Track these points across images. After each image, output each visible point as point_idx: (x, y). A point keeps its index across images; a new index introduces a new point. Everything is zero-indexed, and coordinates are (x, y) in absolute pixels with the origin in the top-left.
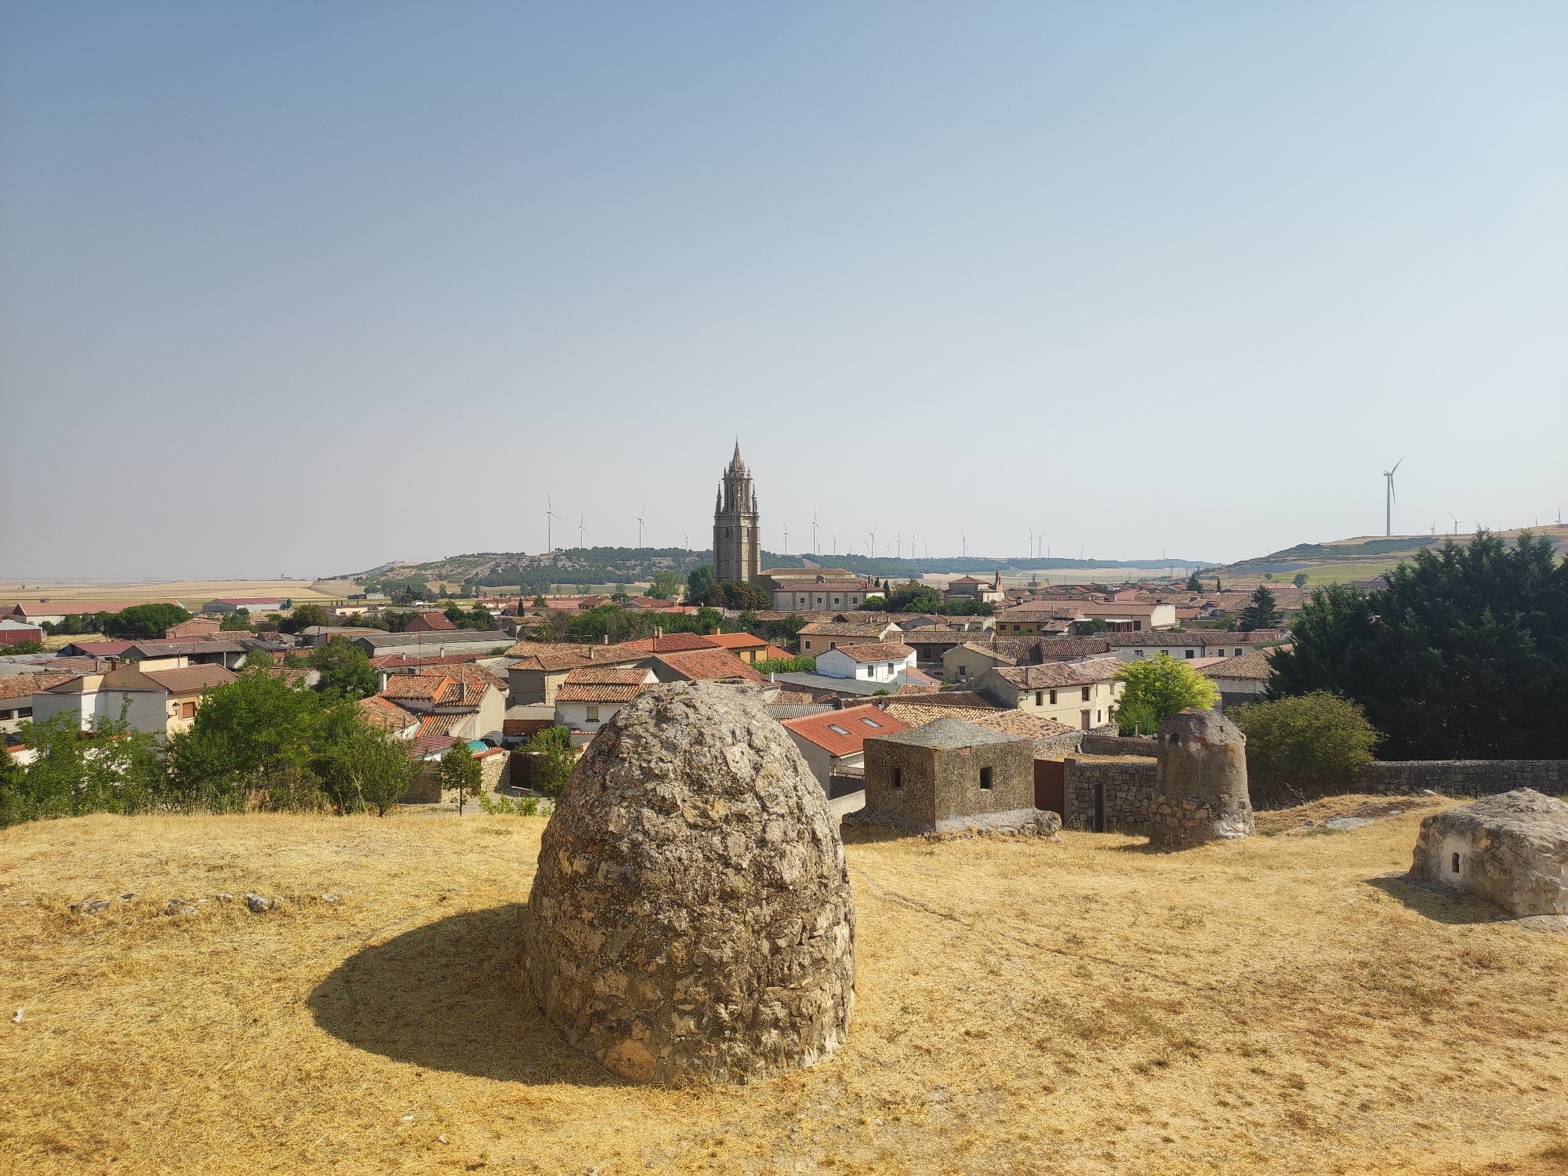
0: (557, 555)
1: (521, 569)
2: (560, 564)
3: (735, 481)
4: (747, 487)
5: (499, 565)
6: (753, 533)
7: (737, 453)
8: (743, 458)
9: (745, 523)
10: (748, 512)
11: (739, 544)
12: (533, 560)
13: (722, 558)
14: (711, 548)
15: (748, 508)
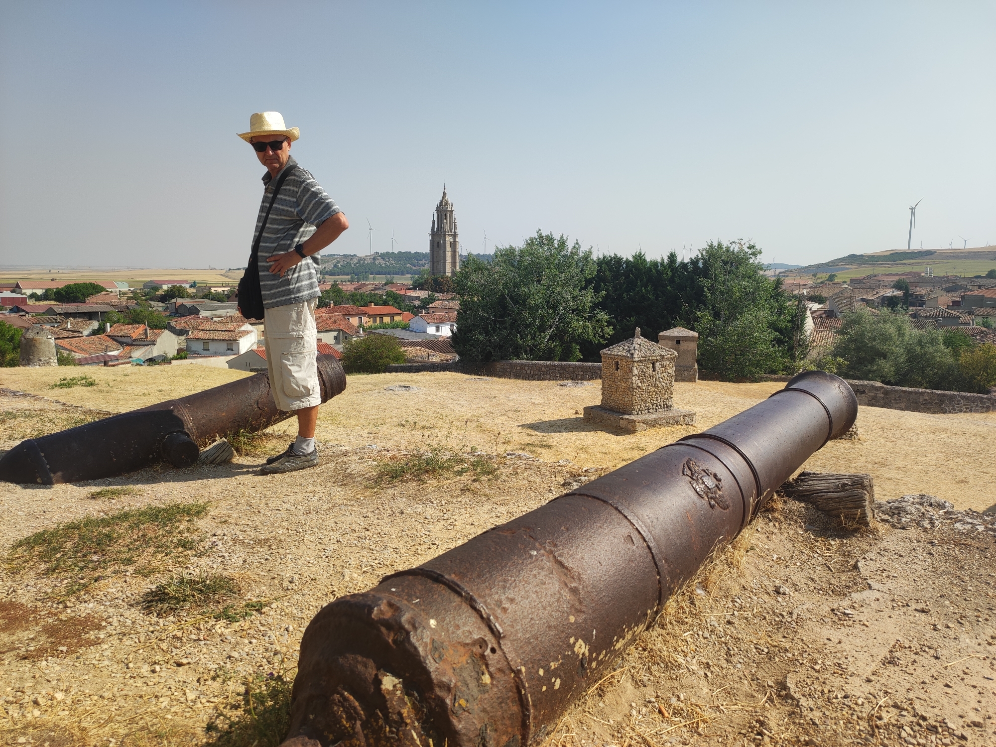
0: (376, 256)
1: (353, 265)
2: (377, 262)
3: (443, 212)
4: (450, 215)
5: (338, 262)
6: (454, 245)
7: (444, 194)
8: (448, 197)
9: (449, 239)
10: (451, 232)
11: (445, 251)
12: (360, 259)
13: (435, 260)
14: (428, 251)
15: (451, 229)
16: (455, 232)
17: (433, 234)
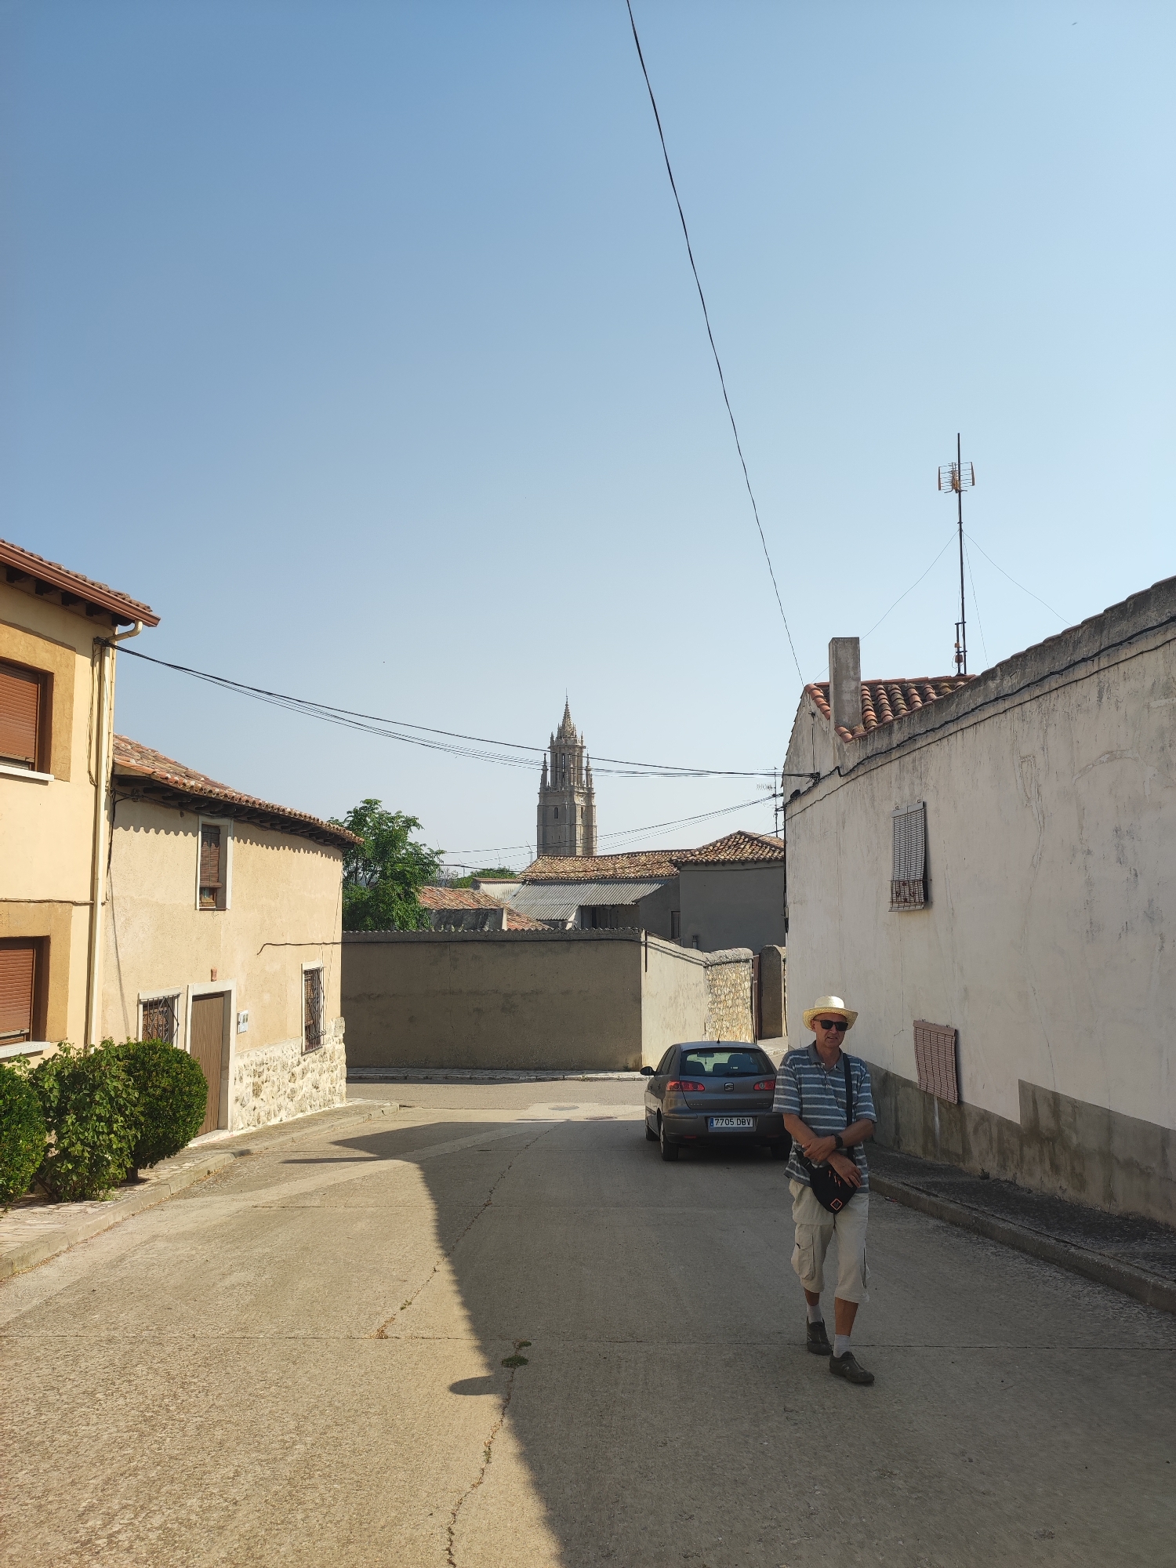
3: (565, 749)
6: (589, 816)
7: (567, 715)
8: (575, 722)
9: (579, 801)
10: (582, 788)
11: (573, 825)
15: (581, 782)
16: (590, 789)
17: (545, 792)
